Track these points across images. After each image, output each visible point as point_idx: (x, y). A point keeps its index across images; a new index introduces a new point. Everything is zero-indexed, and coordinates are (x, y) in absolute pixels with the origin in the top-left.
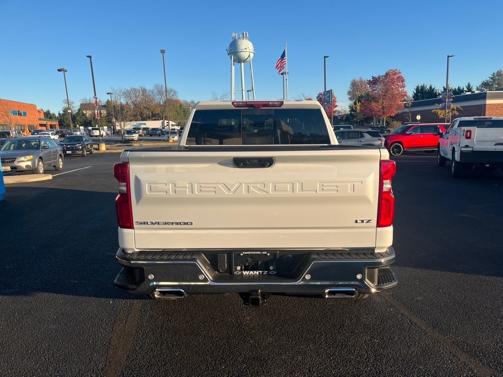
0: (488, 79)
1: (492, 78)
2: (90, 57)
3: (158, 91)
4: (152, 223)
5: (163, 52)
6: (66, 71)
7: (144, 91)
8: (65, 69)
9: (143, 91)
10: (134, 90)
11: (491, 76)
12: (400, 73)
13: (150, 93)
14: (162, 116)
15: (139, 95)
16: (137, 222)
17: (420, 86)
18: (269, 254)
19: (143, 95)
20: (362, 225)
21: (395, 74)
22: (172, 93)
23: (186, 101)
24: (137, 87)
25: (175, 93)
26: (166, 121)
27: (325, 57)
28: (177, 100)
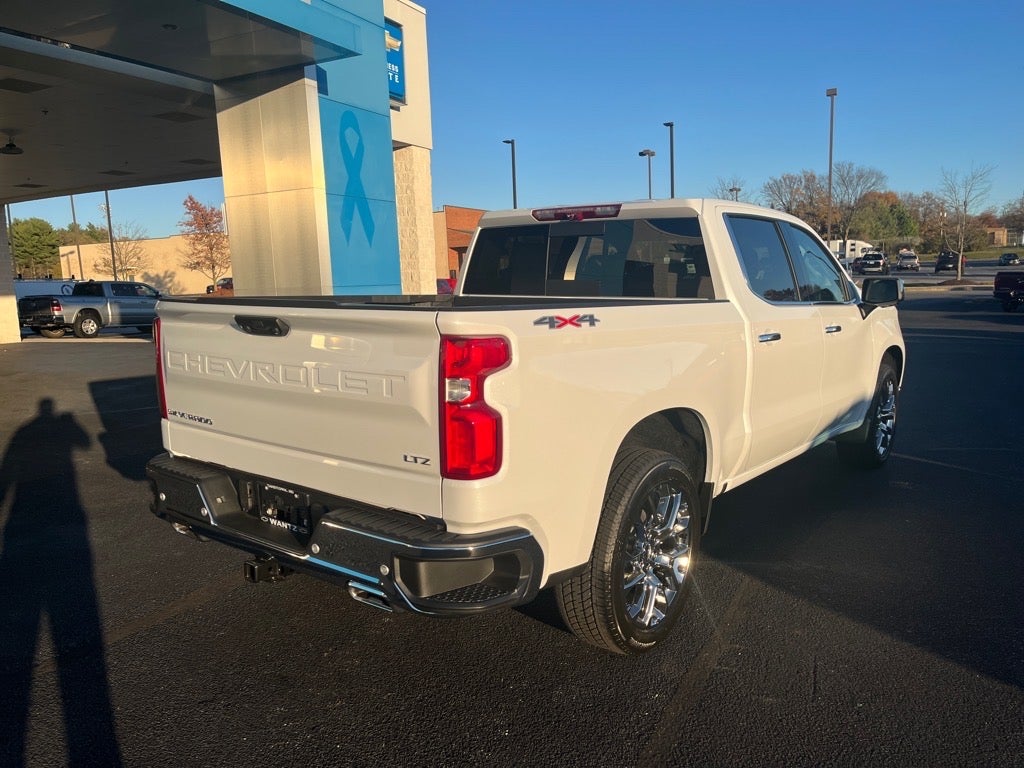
2: (670, 125)
3: (842, 176)
5: (832, 93)
6: (653, 154)
7: (811, 179)
8: (652, 150)
9: (808, 180)
10: (791, 179)
13: (822, 184)
14: (844, 230)
15: (798, 189)
18: (296, 496)
19: (807, 188)
20: (414, 466)
22: (874, 180)
23: (911, 195)
24: (796, 172)
25: (880, 177)
26: (849, 242)
28: (890, 193)
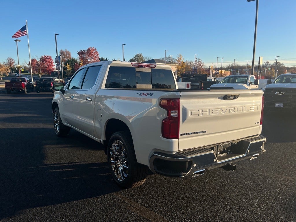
0: (133, 58)
1: (135, 58)
4: (189, 134)
11: (134, 57)
12: (96, 50)
16: (181, 134)
17: (101, 58)
18: (230, 144)
20: (257, 124)
21: (93, 50)
27: (56, 35)
